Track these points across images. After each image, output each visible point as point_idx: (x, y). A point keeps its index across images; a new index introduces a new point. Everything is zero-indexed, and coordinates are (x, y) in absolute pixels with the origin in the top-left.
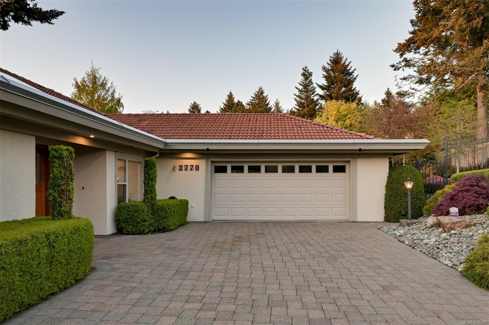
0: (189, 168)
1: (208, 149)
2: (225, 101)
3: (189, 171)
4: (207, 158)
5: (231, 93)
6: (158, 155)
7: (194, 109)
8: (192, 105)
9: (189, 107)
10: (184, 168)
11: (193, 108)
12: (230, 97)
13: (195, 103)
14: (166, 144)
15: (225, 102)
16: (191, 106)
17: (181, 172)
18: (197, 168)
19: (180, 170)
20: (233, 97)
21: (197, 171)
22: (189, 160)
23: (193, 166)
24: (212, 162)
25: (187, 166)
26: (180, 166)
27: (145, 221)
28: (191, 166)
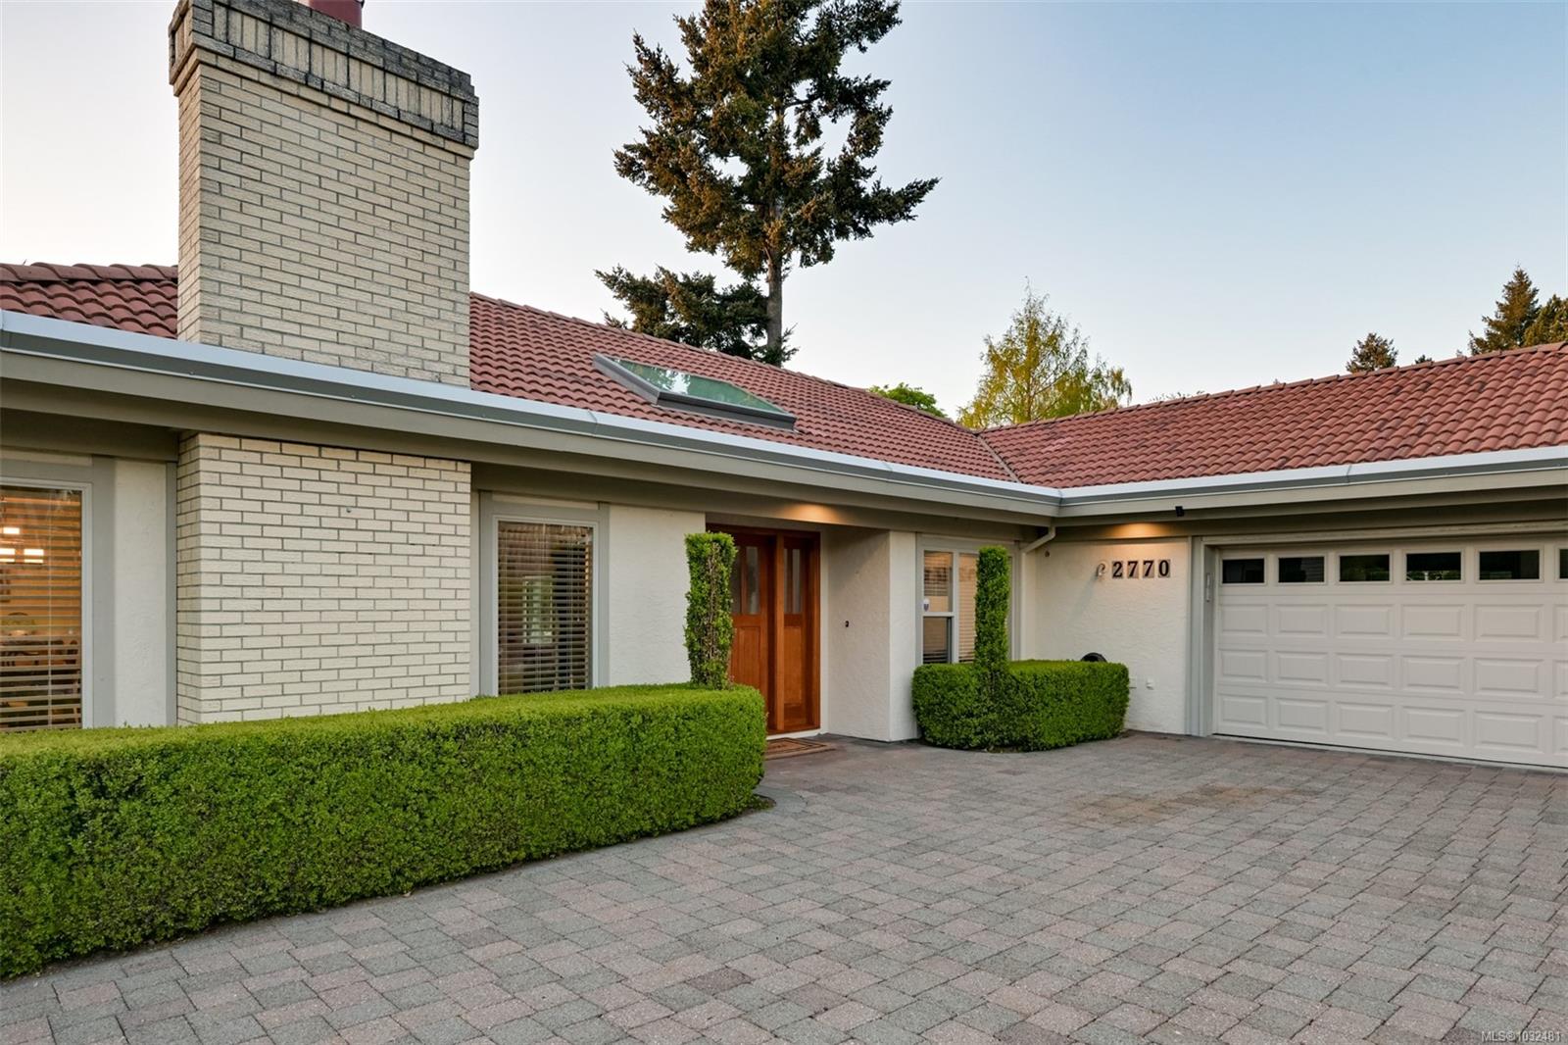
0: (1141, 569)
1: (1179, 511)
2: (1496, 308)
3: (1140, 581)
4: (1193, 537)
5: (1520, 275)
6: (1052, 535)
7: (1368, 359)
8: (1363, 347)
9: (1351, 357)
10: (1126, 570)
11: (1363, 357)
12: (1520, 289)
13: (1372, 337)
14: (1061, 502)
15: (1493, 313)
16: (1359, 350)
17: (1117, 580)
18: (1165, 569)
19: (1115, 576)
20: (1531, 288)
21: (1164, 579)
22: (1140, 546)
23: (1152, 562)
24: (1212, 548)
25: (1136, 563)
26: (1115, 564)
27: (970, 715)
28: (1145, 562)
